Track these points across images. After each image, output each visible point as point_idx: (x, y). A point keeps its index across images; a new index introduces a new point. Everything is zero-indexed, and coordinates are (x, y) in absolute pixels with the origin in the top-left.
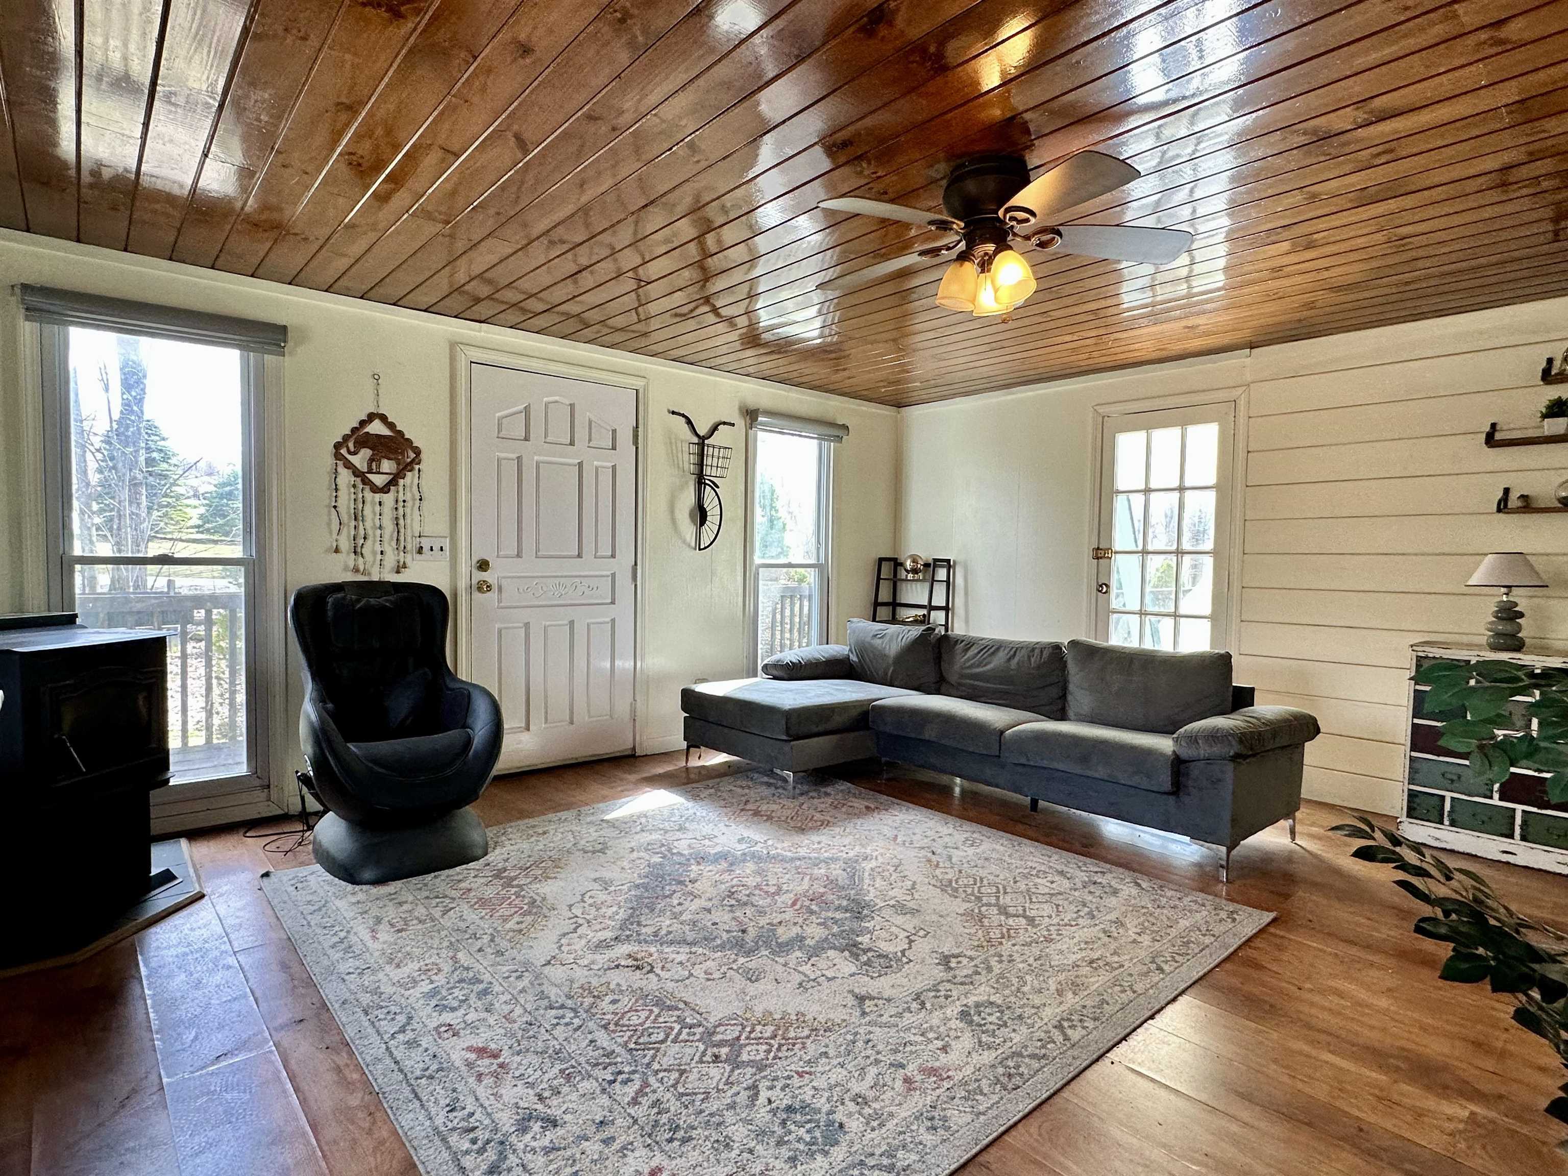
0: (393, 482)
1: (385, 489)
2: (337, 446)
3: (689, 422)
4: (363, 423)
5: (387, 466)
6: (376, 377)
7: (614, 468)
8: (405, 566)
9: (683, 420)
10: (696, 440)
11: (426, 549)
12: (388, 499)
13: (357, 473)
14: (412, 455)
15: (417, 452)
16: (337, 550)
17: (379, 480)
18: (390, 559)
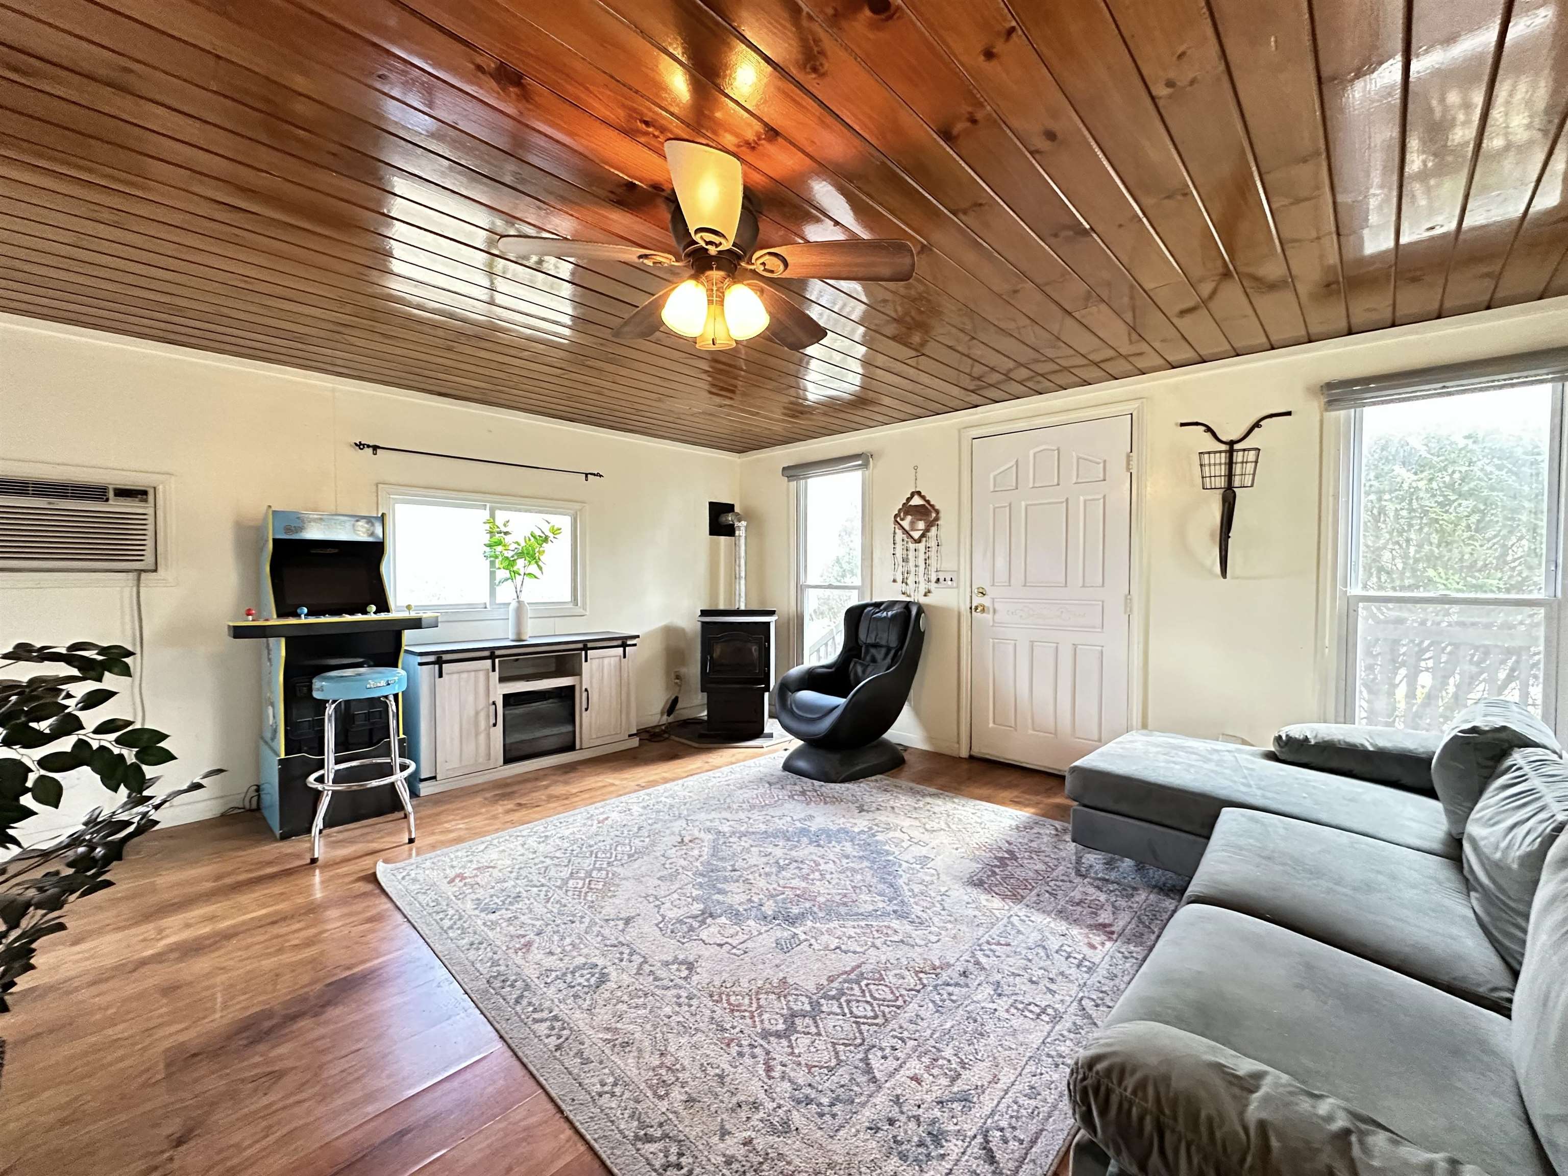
0: (923, 536)
1: (918, 541)
2: (896, 516)
3: (1209, 429)
4: (909, 499)
5: (921, 525)
6: (916, 468)
7: (1104, 497)
8: (929, 592)
9: (1203, 428)
10: (1224, 447)
11: (942, 580)
12: (921, 546)
13: (906, 532)
14: (934, 515)
15: (937, 512)
16: (894, 581)
17: (916, 535)
18: (922, 588)
